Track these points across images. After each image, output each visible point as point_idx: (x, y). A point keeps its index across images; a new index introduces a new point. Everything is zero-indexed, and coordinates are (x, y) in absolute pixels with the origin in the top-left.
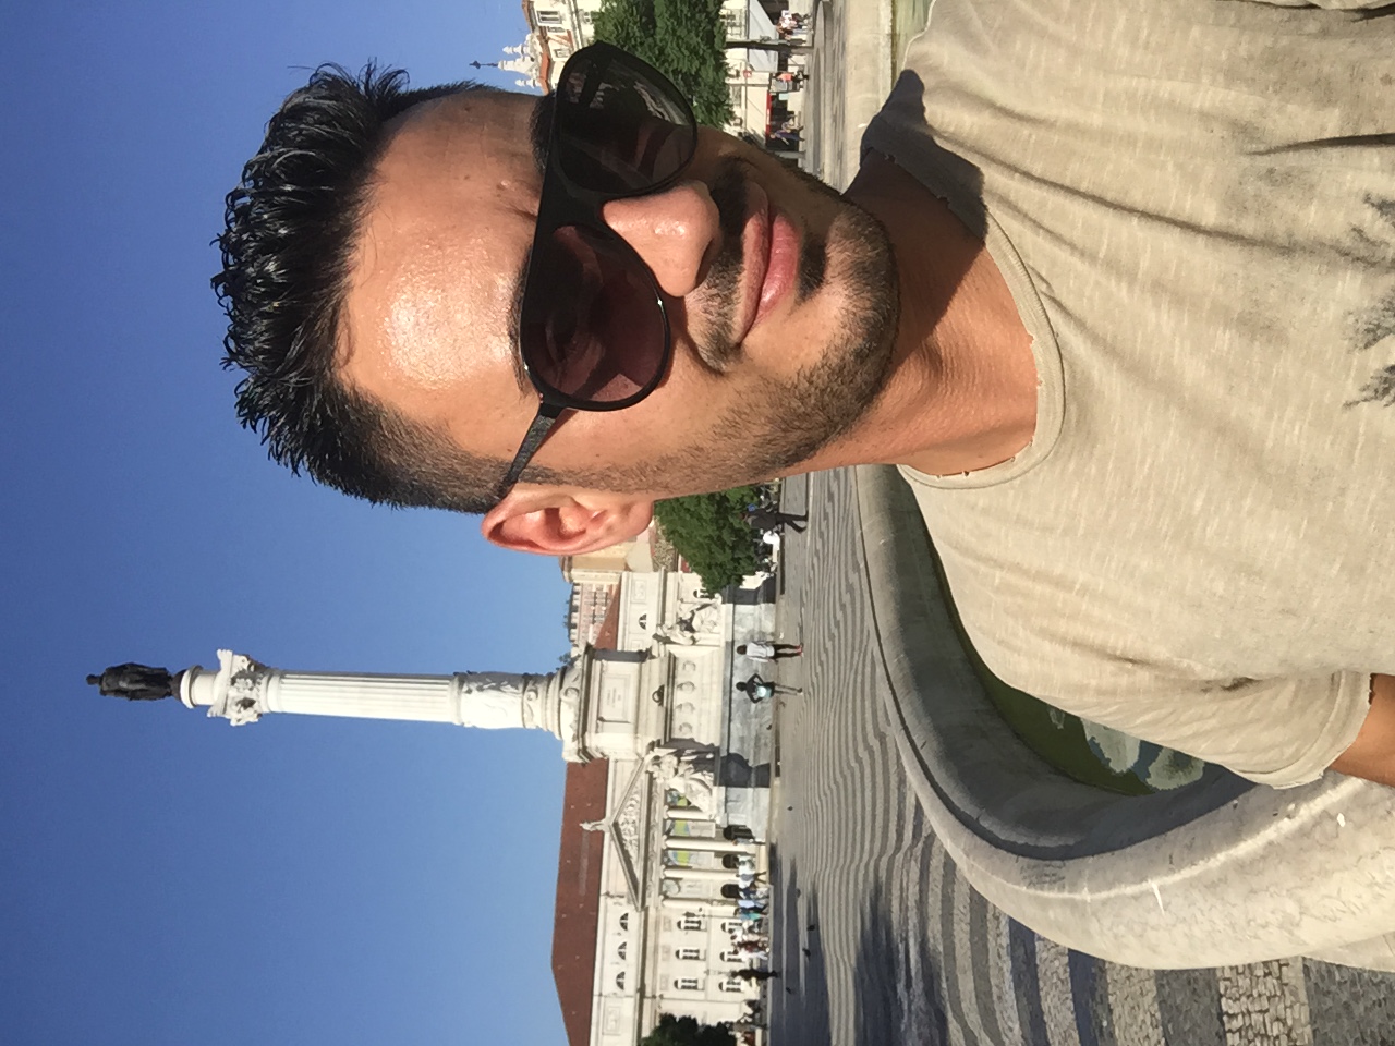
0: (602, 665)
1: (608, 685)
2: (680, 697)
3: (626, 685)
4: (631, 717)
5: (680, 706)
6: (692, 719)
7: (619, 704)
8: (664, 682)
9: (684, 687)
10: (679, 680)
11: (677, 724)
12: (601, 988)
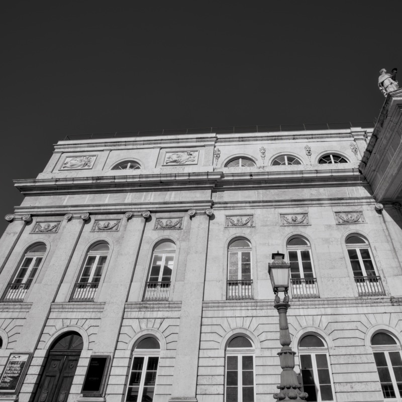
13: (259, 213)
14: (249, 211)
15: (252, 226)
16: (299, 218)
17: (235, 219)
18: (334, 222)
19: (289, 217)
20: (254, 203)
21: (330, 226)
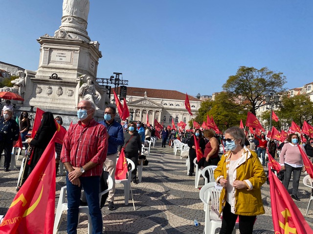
0: (77, 50)
1: (68, 54)
2: (55, 88)
3: (67, 63)
4: (51, 65)
5: (51, 88)
6: (44, 94)
7: (58, 59)
8: (64, 80)
9: (60, 90)
10: (64, 88)
11: (42, 86)
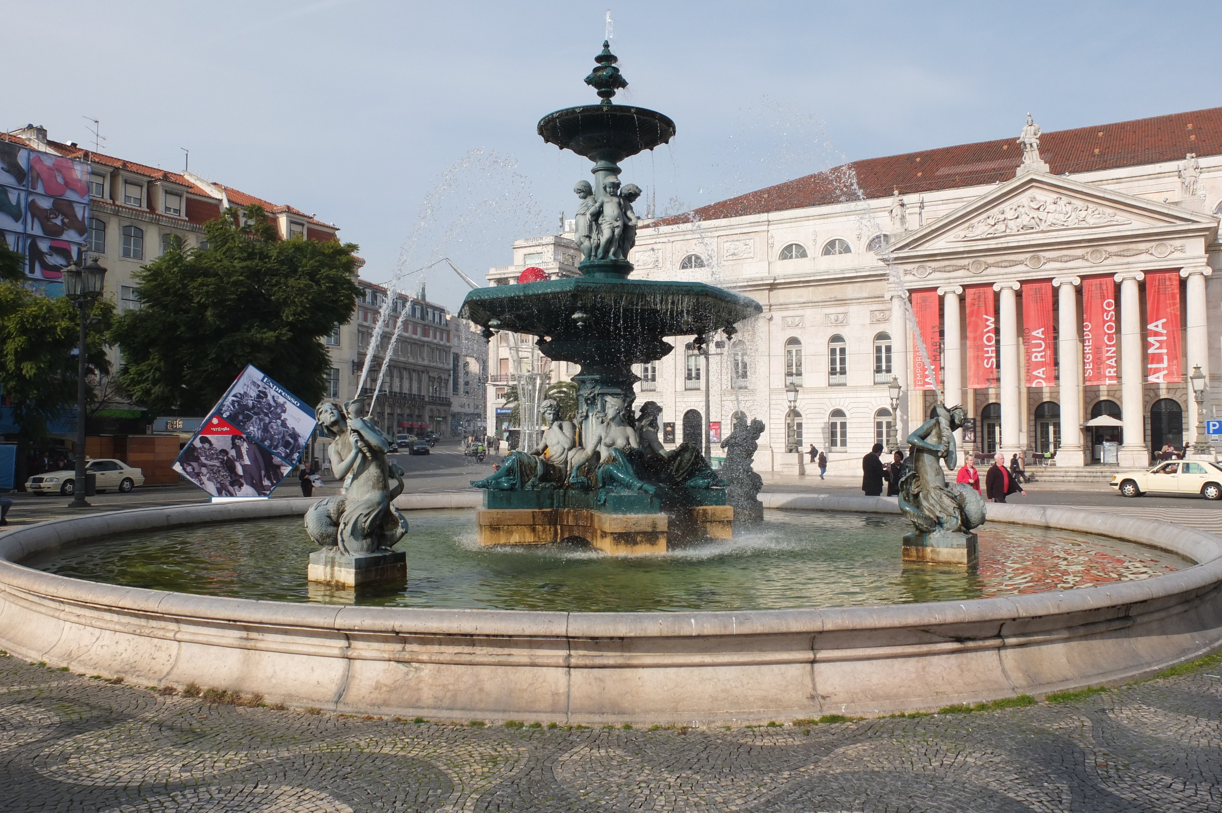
12: (781, 221)
13: (809, 313)
14: (800, 312)
15: (802, 328)
16: (841, 317)
17: (789, 320)
18: (868, 321)
19: (833, 317)
20: (804, 304)
21: (864, 325)
